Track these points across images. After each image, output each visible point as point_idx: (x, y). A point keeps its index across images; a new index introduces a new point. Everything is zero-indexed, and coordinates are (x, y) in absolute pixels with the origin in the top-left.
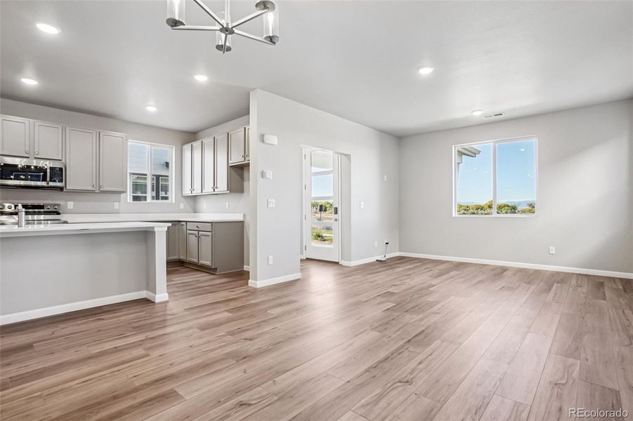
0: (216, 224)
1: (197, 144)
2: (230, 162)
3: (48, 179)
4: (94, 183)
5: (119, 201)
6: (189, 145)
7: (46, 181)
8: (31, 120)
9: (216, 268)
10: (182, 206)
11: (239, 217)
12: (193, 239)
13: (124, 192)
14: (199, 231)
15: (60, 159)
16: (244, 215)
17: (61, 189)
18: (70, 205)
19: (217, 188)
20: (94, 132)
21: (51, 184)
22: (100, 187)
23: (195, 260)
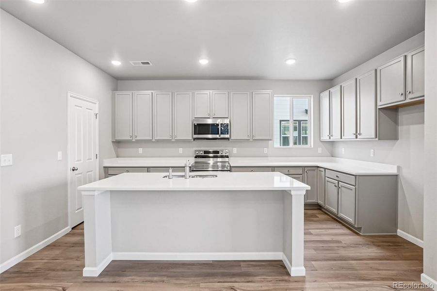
0: (361, 177)
1: (335, 90)
2: (379, 103)
3: (220, 133)
4: (249, 134)
5: (268, 147)
6: (327, 92)
7: (218, 134)
8: (211, 91)
9: (361, 228)
10: (320, 150)
11: (392, 170)
12: (332, 189)
13: (271, 140)
14: (339, 181)
15: (227, 117)
16: (399, 168)
17: (228, 139)
18: (235, 150)
19: (360, 134)
20: (249, 93)
21: (222, 136)
22: (253, 136)
23: (334, 210)
